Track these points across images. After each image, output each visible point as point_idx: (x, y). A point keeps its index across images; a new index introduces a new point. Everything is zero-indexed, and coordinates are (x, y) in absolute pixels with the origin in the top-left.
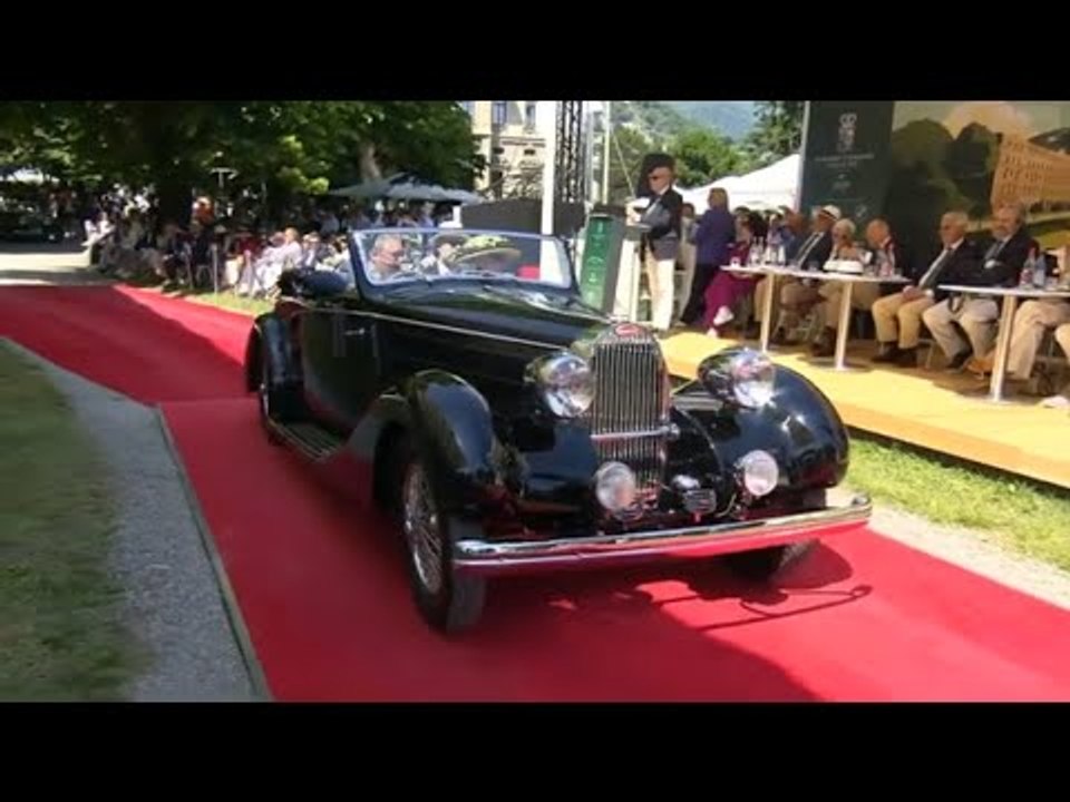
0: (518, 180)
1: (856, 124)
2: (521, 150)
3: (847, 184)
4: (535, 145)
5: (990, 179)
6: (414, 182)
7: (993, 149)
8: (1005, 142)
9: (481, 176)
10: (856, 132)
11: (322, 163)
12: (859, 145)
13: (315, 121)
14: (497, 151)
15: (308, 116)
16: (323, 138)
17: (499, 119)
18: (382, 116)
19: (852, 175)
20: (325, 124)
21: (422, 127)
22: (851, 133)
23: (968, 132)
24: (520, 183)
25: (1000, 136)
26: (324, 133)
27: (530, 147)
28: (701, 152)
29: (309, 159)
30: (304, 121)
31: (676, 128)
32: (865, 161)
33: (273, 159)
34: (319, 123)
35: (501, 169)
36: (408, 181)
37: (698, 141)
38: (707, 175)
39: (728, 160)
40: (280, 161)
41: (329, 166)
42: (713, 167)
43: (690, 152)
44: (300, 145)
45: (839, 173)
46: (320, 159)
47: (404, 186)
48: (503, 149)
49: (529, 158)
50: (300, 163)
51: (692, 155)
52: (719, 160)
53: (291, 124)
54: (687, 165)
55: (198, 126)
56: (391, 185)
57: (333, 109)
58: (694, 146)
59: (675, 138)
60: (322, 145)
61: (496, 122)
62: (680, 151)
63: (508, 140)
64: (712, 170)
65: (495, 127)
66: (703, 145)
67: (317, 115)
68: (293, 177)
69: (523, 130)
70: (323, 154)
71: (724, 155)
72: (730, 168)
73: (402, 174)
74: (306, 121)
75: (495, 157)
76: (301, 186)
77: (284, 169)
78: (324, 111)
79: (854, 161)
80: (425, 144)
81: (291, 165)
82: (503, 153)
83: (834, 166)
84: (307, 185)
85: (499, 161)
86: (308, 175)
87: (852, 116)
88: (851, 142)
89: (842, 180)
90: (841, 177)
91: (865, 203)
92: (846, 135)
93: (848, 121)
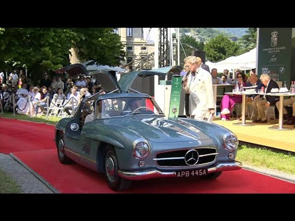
1: (277, 35)
2: (140, 47)
4: (146, 45)
6: (97, 64)
9: (124, 60)
10: (278, 39)
11: (60, 58)
12: (279, 44)
14: (130, 48)
15: (53, 39)
16: (60, 47)
17: (130, 35)
18: (84, 38)
19: (277, 55)
20: (60, 43)
21: (100, 41)
22: (276, 39)
24: (140, 62)
26: (60, 46)
27: (143, 46)
28: (222, 45)
29: (54, 57)
30: (51, 41)
32: (282, 50)
33: (39, 57)
34: (57, 42)
35: (131, 56)
36: (94, 64)
37: (220, 40)
38: (225, 55)
39: (234, 48)
40: (42, 58)
41: (62, 59)
42: (227, 52)
43: (217, 45)
44: (50, 51)
45: (272, 55)
46: (59, 57)
47: (92, 66)
48: (132, 47)
49: (144, 51)
50: (51, 59)
51: (218, 47)
52: (230, 48)
53: (46, 43)
54: (216, 51)
55: (6, 45)
56: (86, 66)
57: (63, 36)
58: (218, 42)
59: (210, 39)
60: (59, 51)
61: (129, 36)
62: (212, 45)
63: (134, 43)
64: (227, 53)
65: (128, 38)
66: (223, 42)
67: (57, 39)
68: (48, 64)
69: (141, 39)
70: (60, 54)
71: (233, 46)
72: (235, 52)
73: (90, 61)
74: (52, 42)
75: (129, 51)
76: (52, 68)
77: (44, 61)
78: (59, 37)
79: (278, 50)
80: (102, 49)
81: (47, 59)
82: (132, 49)
83: (270, 52)
84: (54, 67)
85: (130, 53)
86: (54, 63)
87: (275, 33)
88: (276, 43)
89: (273, 57)
90: (273, 56)
91: (284, 66)
92: (274, 40)
93: (274, 35)
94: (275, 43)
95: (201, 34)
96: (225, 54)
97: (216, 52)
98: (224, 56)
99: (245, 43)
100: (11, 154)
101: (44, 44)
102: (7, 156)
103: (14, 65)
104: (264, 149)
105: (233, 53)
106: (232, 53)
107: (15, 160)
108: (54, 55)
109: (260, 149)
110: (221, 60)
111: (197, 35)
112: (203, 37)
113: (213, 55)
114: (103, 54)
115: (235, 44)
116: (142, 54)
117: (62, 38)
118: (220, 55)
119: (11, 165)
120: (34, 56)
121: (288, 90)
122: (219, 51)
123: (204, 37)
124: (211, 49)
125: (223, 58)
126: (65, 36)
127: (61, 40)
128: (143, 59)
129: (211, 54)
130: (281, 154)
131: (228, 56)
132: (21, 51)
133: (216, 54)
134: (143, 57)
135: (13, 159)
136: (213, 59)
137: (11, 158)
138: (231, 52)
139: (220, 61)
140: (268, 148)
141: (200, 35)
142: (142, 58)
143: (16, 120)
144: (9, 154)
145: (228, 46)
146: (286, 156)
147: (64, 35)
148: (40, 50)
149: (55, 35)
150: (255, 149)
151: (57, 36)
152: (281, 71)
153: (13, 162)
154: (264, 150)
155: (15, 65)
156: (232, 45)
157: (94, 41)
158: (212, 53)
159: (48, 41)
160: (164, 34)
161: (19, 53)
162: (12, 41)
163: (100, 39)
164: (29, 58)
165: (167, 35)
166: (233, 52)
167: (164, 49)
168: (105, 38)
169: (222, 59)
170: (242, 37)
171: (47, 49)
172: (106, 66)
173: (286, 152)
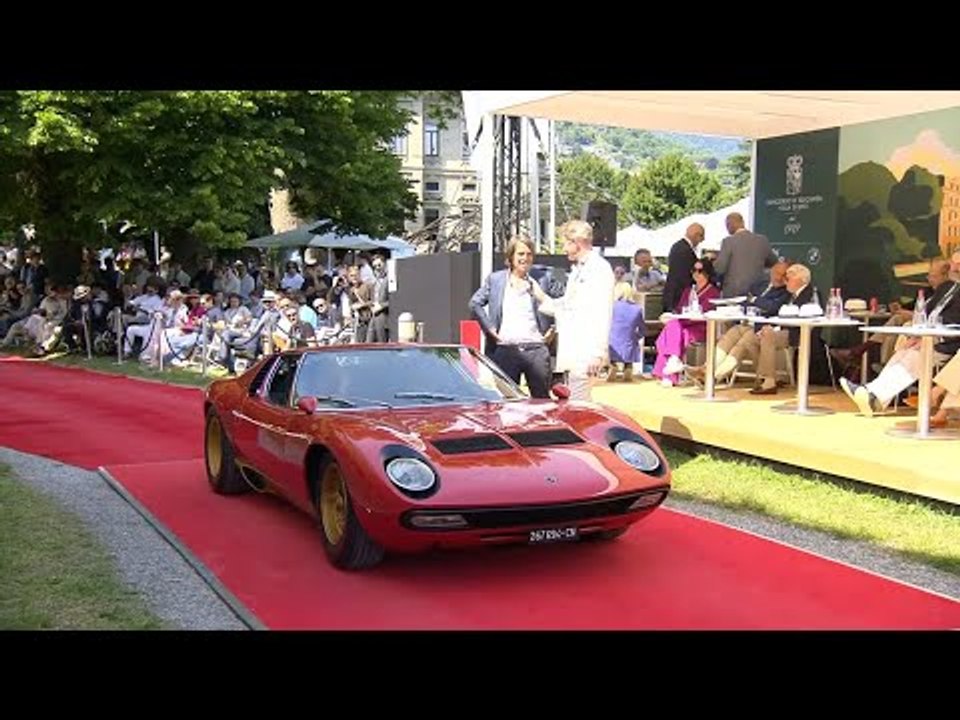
0: (457, 221)
1: (802, 166)
2: (458, 183)
3: (798, 227)
4: (474, 178)
5: (936, 219)
6: (337, 231)
7: (937, 190)
8: (947, 184)
9: (413, 218)
10: (803, 175)
11: (239, 215)
12: (808, 187)
13: (230, 171)
14: (432, 186)
15: (222, 166)
16: (240, 187)
17: (432, 150)
18: (304, 163)
19: (801, 216)
20: (241, 174)
21: (348, 172)
22: (798, 175)
23: (911, 174)
24: (458, 224)
25: (941, 179)
26: (240, 182)
27: (469, 181)
28: (675, 182)
29: (225, 212)
30: (219, 171)
31: (648, 150)
32: (814, 203)
33: (186, 213)
34: (234, 172)
35: (436, 207)
36: (330, 230)
37: (670, 169)
38: (683, 207)
39: (707, 188)
40: (194, 214)
41: (246, 218)
42: (690, 198)
43: (662, 181)
44: (215, 197)
45: (790, 216)
46: (236, 211)
47: (326, 235)
48: (437, 184)
49: (469, 194)
50: (216, 217)
51: (664, 186)
52: (698, 189)
53: (204, 174)
54: (659, 196)
55: (102, 179)
56: (311, 235)
57: (250, 157)
58: (666, 174)
59: (646, 162)
60: (239, 196)
61: (429, 153)
62: (648, 179)
63: (446, 174)
64: (689, 202)
65: (427, 158)
66: (678, 174)
67: (232, 164)
68: (208, 231)
69: (461, 162)
70: (239, 205)
71: (704, 183)
72: (710, 198)
73: (323, 222)
74: (221, 171)
75: (430, 194)
76: (217, 241)
77: (198, 223)
78: (240, 159)
79: (803, 204)
80: (351, 190)
81: (206, 218)
82: (437, 189)
83: (783, 209)
84: (223, 239)
85: (433, 199)
86: (223, 228)
87: (798, 158)
88: (800, 185)
89: (793, 223)
90: (792, 219)
91: (817, 247)
92: (794, 178)
93: (795, 163)
94: (797, 185)
95: (623, 148)
96: (682, 204)
97: (660, 200)
98: (679, 209)
99: (736, 176)
100: (102, 469)
101: (200, 178)
102: (93, 475)
103: (122, 230)
104: (755, 465)
105: (704, 202)
106: (701, 202)
107: (112, 486)
108: (223, 205)
109: (744, 465)
110: (672, 220)
111: (614, 151)
112: (627, 157)
113: (651, 207)
114: (354, 204)
115: (710, 177)
116: (465, 202)
117: (247, 164)
118: (670, 206)
119: (99, 499)
120: (172, 211)
121: (821, 311)
122: (667, 197)
123: (632, 157)
124: (648, 191)
125: (678, 216)
126: (255, 156)
127: (244, 168)
128: (466, 215)
129: (646, 204)
130: (796, 478)
131: (690, 211)
132: (139, 196)
133: (658, 204)
134: (466, 209)
135: (106, 485)
136: (652, 217)
137: (100, 481)
138: (700, 198)
139: (671, 222)
140: (765, 462)
141: (620, 153)
142: (464, 212)
143: (124, 377)
144: (95, 469)
145: (691, 183)
146: (807, 482)
147: (251, 155)
148: (189, 195)
149: (229, 155)
150: (734, 463)
151: (233, 158)
152: (812, 258)
153: (106, 491)
154: (754, 468)
155: (128, 231)
156: (702, 180)
157: (330, 170)
158: (649, 201)
159: (209, 170)
160: (511, 156)
161: (135, 203)
162: (116, 167)
163: (348, 165)
164: (159, 212)
165: (519, 157)
166: (705, 199)
167: (510, 196)
168: (359, 164)
169: (675, 217)
170: (729, 160)
171: (207, 191)
172: (361, 236)
173: (807, 473)
